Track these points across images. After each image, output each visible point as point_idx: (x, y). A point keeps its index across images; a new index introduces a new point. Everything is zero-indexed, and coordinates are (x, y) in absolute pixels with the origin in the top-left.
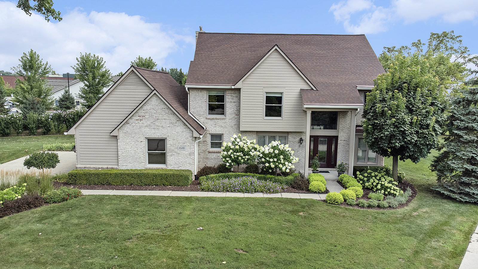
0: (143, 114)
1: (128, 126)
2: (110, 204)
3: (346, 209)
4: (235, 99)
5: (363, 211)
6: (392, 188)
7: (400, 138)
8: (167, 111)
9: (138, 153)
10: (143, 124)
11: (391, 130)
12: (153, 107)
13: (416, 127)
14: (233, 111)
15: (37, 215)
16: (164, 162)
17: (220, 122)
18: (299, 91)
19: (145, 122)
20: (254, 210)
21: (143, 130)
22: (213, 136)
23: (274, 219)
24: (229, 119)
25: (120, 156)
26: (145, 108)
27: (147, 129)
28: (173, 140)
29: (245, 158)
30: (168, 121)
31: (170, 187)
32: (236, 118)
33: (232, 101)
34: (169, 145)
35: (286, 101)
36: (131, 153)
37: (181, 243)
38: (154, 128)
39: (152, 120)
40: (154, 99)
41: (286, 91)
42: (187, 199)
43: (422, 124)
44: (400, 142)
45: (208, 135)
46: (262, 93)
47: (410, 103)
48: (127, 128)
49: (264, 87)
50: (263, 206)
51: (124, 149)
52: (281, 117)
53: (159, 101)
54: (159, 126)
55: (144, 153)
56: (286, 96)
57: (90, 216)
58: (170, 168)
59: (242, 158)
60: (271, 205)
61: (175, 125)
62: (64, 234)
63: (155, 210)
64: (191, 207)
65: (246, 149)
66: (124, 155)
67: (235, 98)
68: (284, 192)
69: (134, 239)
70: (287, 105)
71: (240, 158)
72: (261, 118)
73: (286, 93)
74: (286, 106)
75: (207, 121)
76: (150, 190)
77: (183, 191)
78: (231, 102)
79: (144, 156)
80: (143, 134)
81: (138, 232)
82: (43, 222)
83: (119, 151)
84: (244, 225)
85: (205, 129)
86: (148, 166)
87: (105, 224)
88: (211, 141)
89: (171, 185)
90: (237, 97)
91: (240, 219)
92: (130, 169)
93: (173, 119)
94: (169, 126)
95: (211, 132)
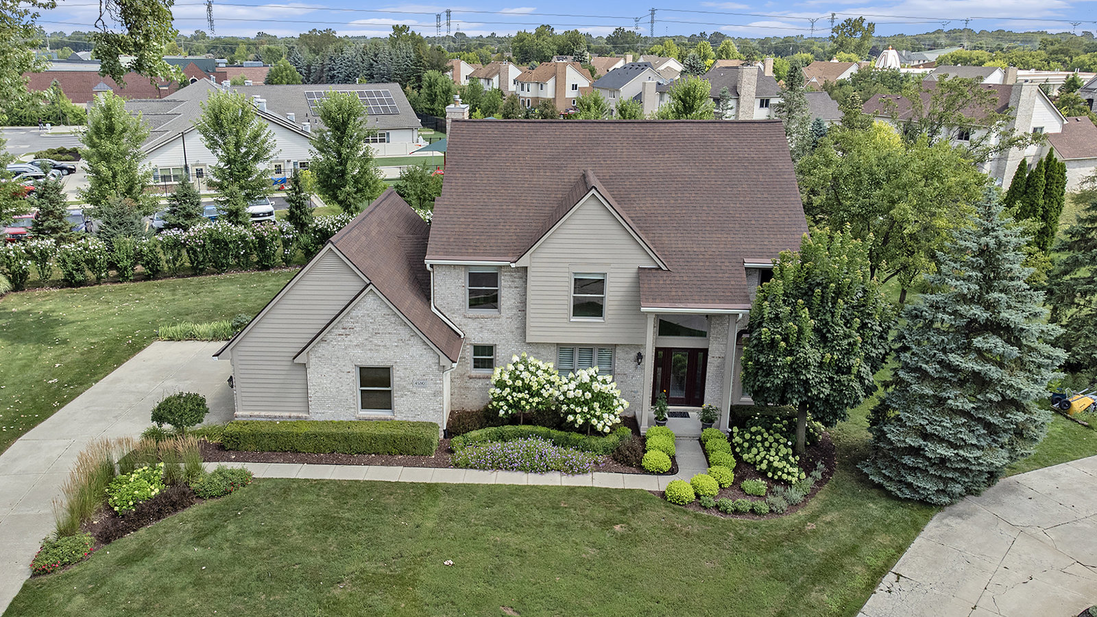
0: (350, 325)
1: (324, 344)
2: (302, 502)
3: (696, 516)
4: (518, 282)
5: (724, 521)
6: (786, 470)
7: (799, 391)
8: (393, 319)
9: (344, 392)
10: (351, 341)
11: (784, 376)
12: (368, 312)
13: (829, 371)
14: (514, 303)
15: (189, 526)
16: (388, 406)
17: (490, 324)
18: (635, 270)
19: (354, 339)
20: (539, 517)
21: (352, 352)
22: (478, 349)
23: (570, 541)
24: (507, 318)
25: (311, 397)
26: (353, 314)
27: (358, 351)
28: (405, 369)
29: (533, 402)
30: (395, 338)
31: (400, 457)
32: (519, 317)
33: (513, 285)
34: (397, 378)
35: (611, 289)
36: (331, 392)
37: (419, 592)
38: (369, 350)
39: (366, 336)
40: (370, 298)
41: (612, 270)
42: (431, 488)
43: (840, 364)
44: (799, 397)
45: (468, 346)
46: (567, 275)
47: (823, 324)
48: (322, 349)
49: (571, 264)
50: (555, 507)
51: (319, 385)
52: (602, 316)
53: (379, 302)
54: (380, 346)
55: (354, 392)
56: (612, 280)
57: (272, 531)
58: (399, 417)
59: (527, 402)
60: (570, 508)
61: (408, 344)
62: (239, 571)
63: (376, 516)
64: (436, 510)
65: (535, 387)
66: (318, 394)
67: (517, 280)
68: (598, 471)
69: (347, 582)
70: (613, 296)
71: (523, 403)
72: (565, 320)
73: (612, 275)
74: (611, 298)
75: (465, 321)
76: (367, 465)
77: (423, 466)
78: (510, 287)
79: (354, 396)
80: (350, 359)
81: (353, 568)
82: (202, 542)
83: (310, 389)
84: (521, 553)
85: (462, 337)
86: (360, 413)
87: (299, 549)
88: (474, 355)
89: (401, 454)
90: (521, 278)
91: (513, 540)
92: (331, 420)
93: (404, 333)
94: (397, 346)
95: (473, 342)
